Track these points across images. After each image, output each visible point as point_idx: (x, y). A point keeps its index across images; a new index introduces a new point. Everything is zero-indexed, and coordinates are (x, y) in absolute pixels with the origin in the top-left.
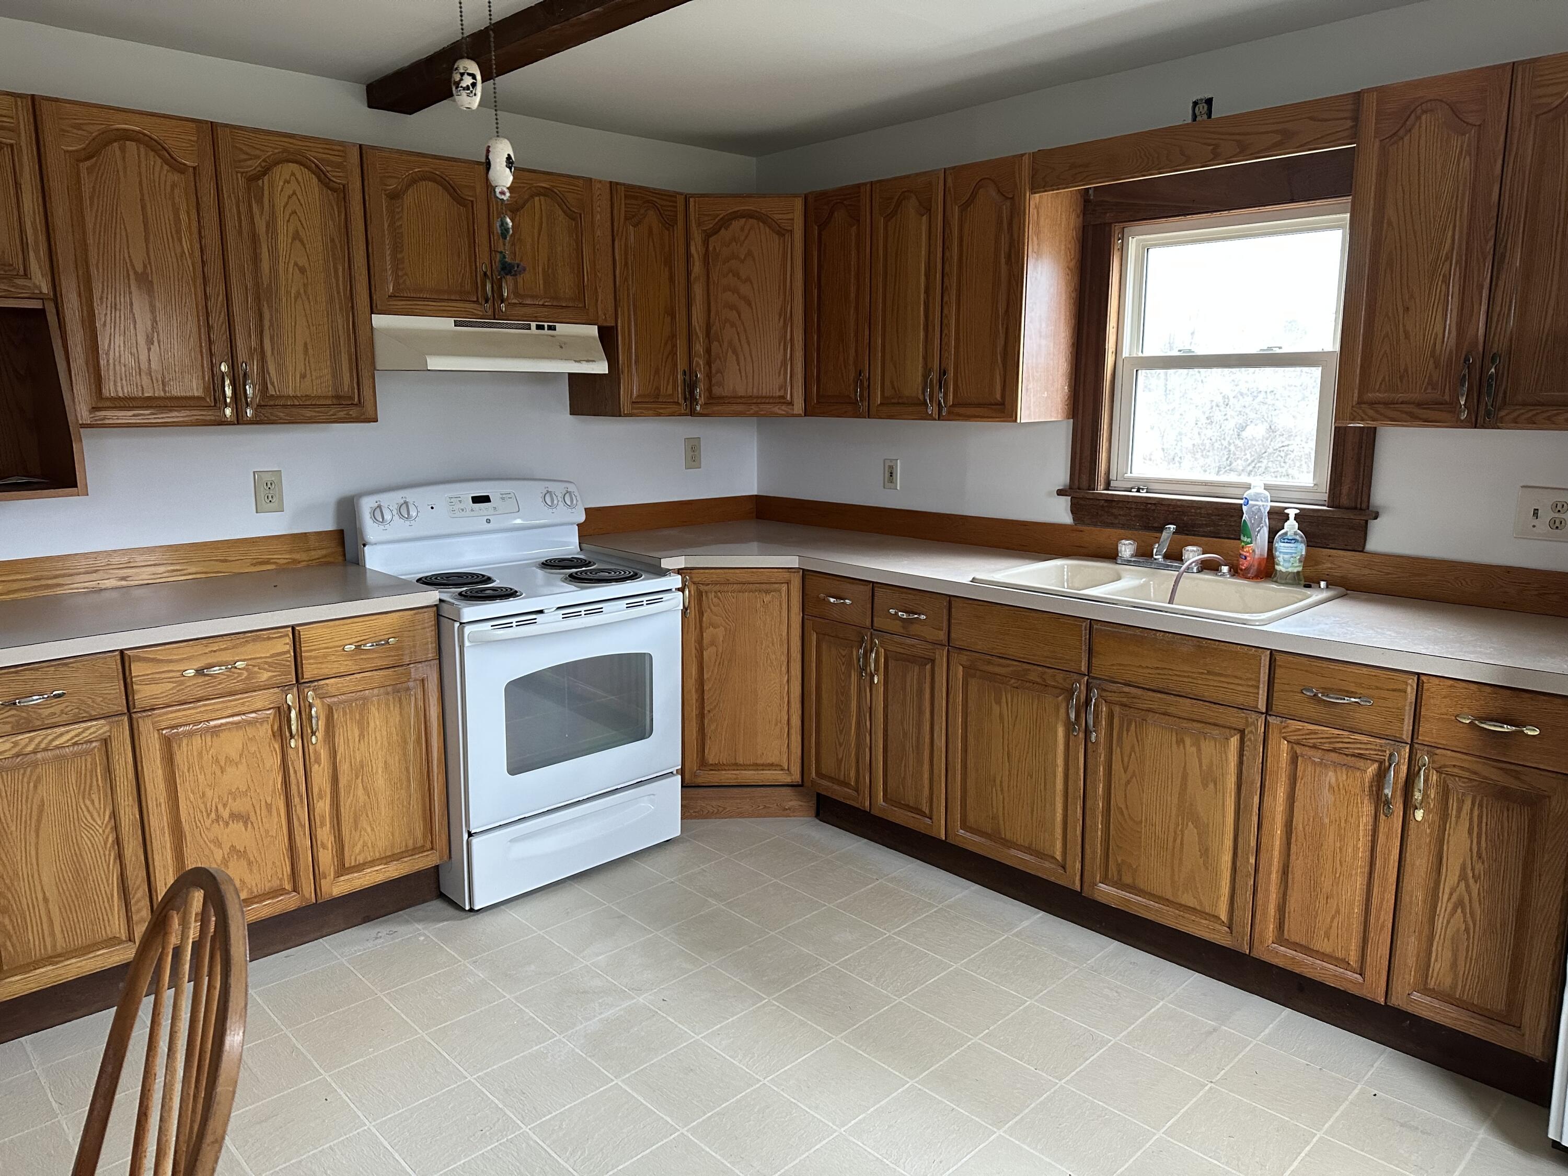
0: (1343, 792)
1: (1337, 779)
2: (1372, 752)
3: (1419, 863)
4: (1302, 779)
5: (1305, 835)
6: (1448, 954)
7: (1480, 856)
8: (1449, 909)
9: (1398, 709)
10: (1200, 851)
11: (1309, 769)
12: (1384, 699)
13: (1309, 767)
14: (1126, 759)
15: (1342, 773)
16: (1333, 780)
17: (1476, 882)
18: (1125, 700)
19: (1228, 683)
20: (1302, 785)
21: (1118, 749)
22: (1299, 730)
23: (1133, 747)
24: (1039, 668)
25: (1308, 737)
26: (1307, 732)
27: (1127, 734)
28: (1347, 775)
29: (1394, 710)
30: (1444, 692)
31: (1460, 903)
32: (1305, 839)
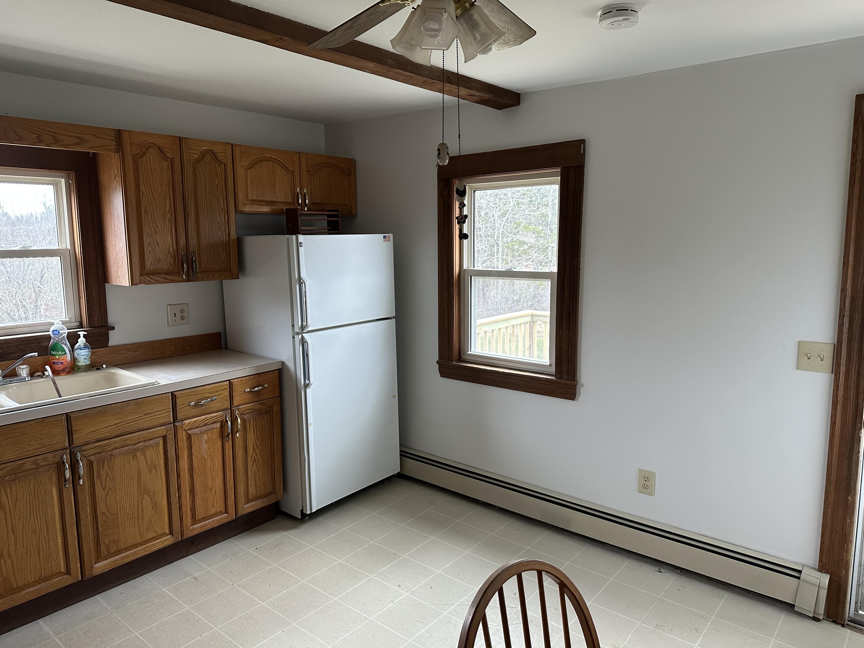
0: (211, 441)
1: (208, 436)
2: (219, 418)
3: (240, 453)
4: (194, 444)
5: (198, 468)
6: (253, 482)
7: (258, 439)
8: (251, 464)
9: (225, 396)
10: (152, 506)
11: (196, 438)
12: (221, 394)
13: (196, 437)
14: (104, 483)
15: (209, 433)
16: (206, 438)
17: (258, 449)
18: (98, 450)
19: (155, 416)
20: (195, 446)
21: (98, 480)
22: (190, 423)
23: (107, 475)
24: (31, 459)
25: (194, 424)
26: (193, 422)
27: (103, 469)
28: (211, 433)
29: (224, 398)
30: (239, 384)
31: (255, 460)
32: (199, 470)
